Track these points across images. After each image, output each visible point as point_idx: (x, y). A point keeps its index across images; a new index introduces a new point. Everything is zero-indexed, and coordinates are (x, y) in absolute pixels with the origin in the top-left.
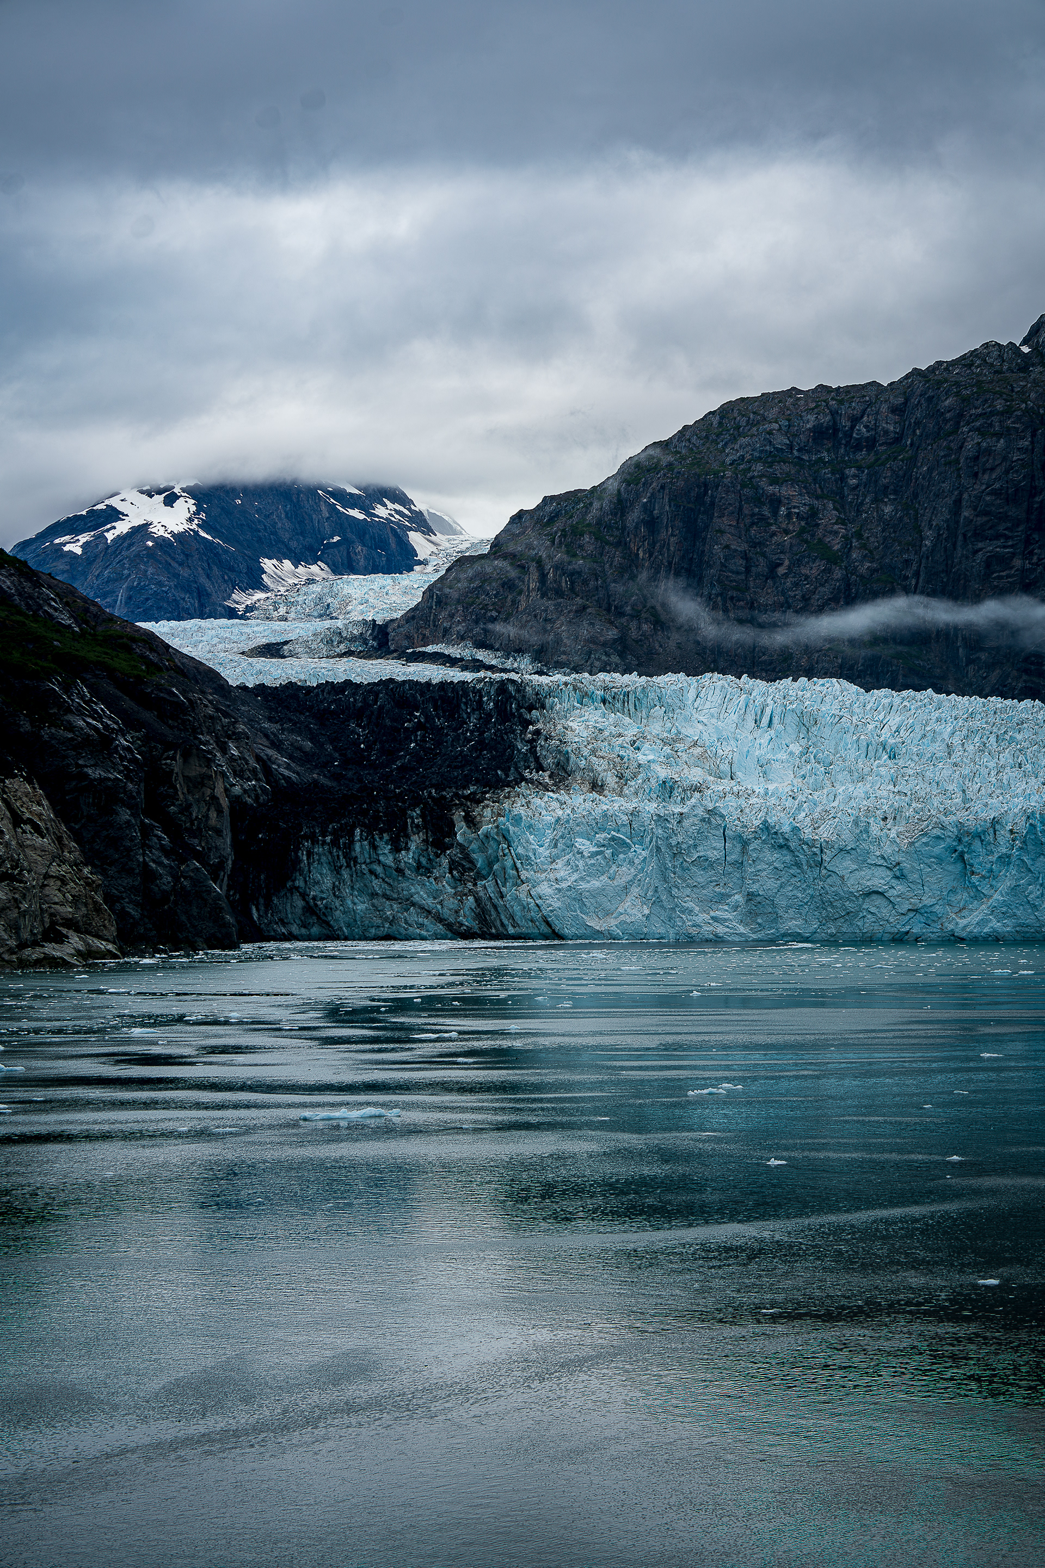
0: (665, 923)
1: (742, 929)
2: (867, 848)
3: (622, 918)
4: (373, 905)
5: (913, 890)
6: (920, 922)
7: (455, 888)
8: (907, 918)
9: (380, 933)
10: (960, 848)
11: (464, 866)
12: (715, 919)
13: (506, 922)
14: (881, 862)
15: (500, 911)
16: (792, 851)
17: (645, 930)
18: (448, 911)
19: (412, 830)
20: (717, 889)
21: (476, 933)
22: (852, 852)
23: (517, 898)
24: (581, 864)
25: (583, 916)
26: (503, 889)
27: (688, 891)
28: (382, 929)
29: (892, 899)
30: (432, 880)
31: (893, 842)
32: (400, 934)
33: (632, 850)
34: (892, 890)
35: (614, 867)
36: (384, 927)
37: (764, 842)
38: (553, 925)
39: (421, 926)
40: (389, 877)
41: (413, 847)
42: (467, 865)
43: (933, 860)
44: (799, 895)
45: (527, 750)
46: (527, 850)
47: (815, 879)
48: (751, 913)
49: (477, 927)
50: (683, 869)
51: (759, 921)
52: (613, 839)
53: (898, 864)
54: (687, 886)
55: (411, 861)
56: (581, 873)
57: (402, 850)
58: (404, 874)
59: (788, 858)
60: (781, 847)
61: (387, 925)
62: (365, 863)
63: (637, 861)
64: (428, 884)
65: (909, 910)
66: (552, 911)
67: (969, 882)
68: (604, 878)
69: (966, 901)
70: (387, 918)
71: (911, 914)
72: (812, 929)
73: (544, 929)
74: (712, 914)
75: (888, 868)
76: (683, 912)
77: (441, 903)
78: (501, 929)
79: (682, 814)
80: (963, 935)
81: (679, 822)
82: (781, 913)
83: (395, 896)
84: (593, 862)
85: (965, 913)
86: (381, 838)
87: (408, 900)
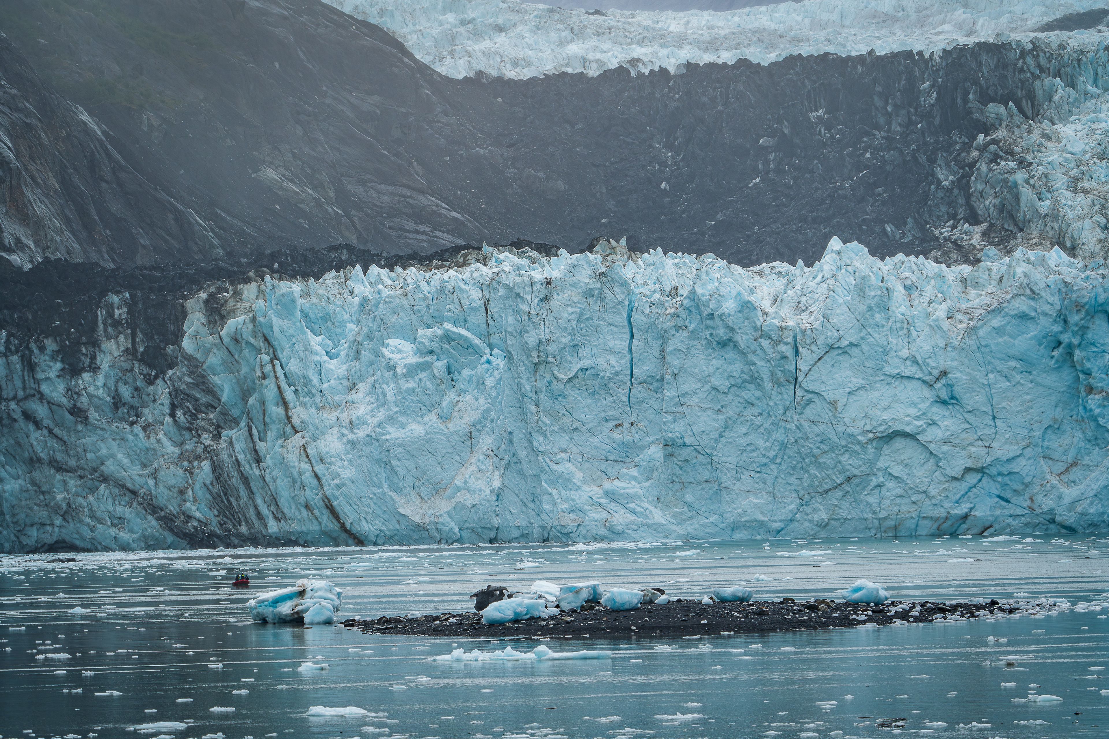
0: (526, 505)
1: (658, 516)
2: (883, 341)
3: (460, 497)
4: (33, 483)
5: (974, 428)
6: (990, 495)
7: (181, 444)
8: (964, 486)
9: (49, 539)
10: (1065, 338)
11: (197, 400)
12: (611, 496)
13: (264, 511)
14: (910, 370)
15: (254, 489)
16: (743, 353)
17: (496, 521)
18: (166, 492)
19: (105, 330)
20: (617, 436)
21: (212, 535)
22: (854, 351)
23: (283, 463)
24: (390, 389)
25: (394, 495)
26: (261, 446)
27: (563, 440)
28: (49, 529)
29: (932, 447)
30: (137, 429)
31: (936, 328)
32: (83, 538)
33: (483, 360)
34: (934, 428)
35: (452, 395)
36: (52, 525)
37: (694, 335)
38: (342, 515)
39: (119, 522)
40: (61, 425)
41: (104, 362)
42: (204, 399)
43: (1013, 363)
44: (761, 443)
45: (953, 182)
46: (305, 366)
47: (786, 409)
48: (673, 482)
49: (215, 521)
50: (555, 397)
51: (689, 498)
52: (447, 337)
53: (944, 373)
54: (562, 430)
55: (100, 392)
56: (389, 409)
57: (83, 370)
58: (87, 418)
59: (737, 368)
60: (723, 344)
61: (58, 521)
62: (15, 398)
63: (490, 382)
64: (130, 437)
65: (968, 470)
66: (339, 487)
67: (1085, 408)
68: (432, 418)
69: (1079, 449)
70: (58, 507)
71: (972, 479)
72: (784, 514)
73: (329, 524)
74: (607, 485)
75: (924, 382)
76: (553, 483)
77: (154, 475)
78: (257, 524)
79: (549, 283)
80: (1070, 519)
81: (545, 299)
82: (726, 480)
83: (72, 463)
84: (411, 384)
85: (1076, 473)
86: (42, 349)
87: (95, 470)
